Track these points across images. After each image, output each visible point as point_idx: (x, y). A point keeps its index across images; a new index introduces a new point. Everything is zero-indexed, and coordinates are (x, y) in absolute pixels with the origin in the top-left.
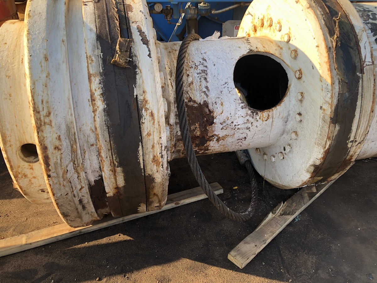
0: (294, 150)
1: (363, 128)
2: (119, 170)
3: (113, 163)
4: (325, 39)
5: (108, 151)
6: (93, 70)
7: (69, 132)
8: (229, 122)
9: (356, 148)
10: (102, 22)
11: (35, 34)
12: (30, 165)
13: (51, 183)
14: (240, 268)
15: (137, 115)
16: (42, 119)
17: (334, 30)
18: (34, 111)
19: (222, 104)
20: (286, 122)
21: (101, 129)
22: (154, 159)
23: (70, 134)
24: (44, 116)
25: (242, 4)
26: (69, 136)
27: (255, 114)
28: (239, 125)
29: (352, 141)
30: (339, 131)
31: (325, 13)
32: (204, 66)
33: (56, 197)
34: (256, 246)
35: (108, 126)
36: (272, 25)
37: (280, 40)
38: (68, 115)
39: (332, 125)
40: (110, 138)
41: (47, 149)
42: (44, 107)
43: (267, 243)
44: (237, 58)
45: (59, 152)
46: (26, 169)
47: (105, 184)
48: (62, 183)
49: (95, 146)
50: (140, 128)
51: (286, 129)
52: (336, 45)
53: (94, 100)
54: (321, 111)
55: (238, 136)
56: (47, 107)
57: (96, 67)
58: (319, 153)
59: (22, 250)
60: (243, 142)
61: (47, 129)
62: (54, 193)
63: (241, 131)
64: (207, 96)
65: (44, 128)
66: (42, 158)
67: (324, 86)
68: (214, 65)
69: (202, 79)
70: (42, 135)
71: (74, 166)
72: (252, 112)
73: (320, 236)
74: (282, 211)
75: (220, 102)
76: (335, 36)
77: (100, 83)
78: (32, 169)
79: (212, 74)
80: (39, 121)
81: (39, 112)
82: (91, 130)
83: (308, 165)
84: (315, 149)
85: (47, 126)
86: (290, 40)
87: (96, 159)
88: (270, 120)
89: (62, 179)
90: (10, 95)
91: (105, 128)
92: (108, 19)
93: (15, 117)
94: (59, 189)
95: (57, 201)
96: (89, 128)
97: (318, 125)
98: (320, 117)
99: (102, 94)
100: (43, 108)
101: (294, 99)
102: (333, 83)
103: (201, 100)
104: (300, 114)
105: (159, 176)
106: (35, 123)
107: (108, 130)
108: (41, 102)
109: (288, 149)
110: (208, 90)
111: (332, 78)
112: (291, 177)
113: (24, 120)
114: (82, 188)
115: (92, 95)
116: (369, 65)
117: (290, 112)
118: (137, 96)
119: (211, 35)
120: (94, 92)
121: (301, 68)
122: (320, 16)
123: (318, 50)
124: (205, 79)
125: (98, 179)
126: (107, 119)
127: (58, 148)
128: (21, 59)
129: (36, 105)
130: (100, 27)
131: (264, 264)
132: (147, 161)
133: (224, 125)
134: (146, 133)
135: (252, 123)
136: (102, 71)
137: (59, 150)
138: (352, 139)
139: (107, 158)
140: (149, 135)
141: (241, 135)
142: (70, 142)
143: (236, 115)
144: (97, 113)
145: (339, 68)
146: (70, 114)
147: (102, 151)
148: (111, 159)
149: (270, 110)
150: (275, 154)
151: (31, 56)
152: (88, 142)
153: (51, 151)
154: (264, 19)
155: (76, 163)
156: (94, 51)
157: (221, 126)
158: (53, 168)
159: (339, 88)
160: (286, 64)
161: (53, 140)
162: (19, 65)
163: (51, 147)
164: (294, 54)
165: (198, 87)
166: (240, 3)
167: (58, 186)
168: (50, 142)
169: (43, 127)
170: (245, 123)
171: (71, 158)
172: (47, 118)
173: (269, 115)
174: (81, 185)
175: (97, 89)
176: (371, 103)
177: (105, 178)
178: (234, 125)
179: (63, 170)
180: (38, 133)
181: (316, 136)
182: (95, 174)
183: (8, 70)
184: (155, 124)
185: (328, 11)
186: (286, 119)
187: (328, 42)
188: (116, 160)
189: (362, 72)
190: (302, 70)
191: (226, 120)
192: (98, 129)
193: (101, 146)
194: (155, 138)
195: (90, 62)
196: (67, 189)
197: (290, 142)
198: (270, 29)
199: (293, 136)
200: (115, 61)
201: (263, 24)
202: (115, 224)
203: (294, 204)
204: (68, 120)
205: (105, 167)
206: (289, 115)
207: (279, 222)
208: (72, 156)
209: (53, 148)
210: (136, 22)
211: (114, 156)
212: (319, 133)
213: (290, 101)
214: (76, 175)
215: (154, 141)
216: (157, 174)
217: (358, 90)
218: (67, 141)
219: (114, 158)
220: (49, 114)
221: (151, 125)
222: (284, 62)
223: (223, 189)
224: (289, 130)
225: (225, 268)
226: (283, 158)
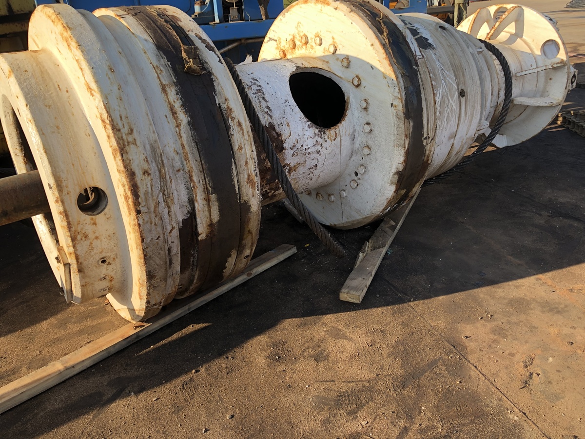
0: (369, 168)
1: (432, 122)
2: (213, 197)
3: (207, 188)
4: (378, 37)
5: (200, 173)
6: (165, 81)
7: (155, 153)
8: (299, 146)
9: (430, 146)
10: (154, 32)
11: (88, 46)
12: (93, 219)
13: (141, 222)
14: (358, 302)
15: (224, 126)
16: (124, 137)
17: (381, 29)
18: (113, 129)
19: (288, 125)
20: (353, 140)
21: (189, 146)
22: (248, 179)
23: (155, 155)
24: (126, 135)
25: (243, 41)
26: (155, 159)
27: (322, 133)
28: (309, 148)
29: (426, 138)
30: (414, 127)
31: (367, 15)
32: (258, 86)
33: (146, 243)
34: (364, 279)
35: (196, 142)
36: (308, 42)
37: (323, 54)
38: (150, 132)
39: (406, 120)
40: (200, 156)
41: (135, 175)
42: (124, 123)
43: (373, 273)
44: (289, 75)
45: (149, 178)
46: (87, 225)
47: (198, 220)
48: (153, 221)
49: (182, 171)
50: (230, 141)
51: (355, 149)
52: (389, 41)
53: (176, 113)
54: (393, 108)
55: (309, 163)
56: (128, 123)
57: (167, 77)
58: (400, 156)
59: (61, 381)
60: (314, 172)
61: (132, 149)
62: (143, 237)
63: (312, 156)
64: (271, 117)
65: (129, 149)
66: (129, 188)
67: (390, 82)
68: (268, 84)
69: (261, 99)
70: (127, 158)
71: (164, 198)
72: (319, 131)
73: (419, 259)
74: (371, 247)
75: (286, 123)
76: (385, 34)
77: (177, 94)
78: (95, 224)
79: (268, 93)
80: (122, 141)
81: (119, 130)
82: (175, 151)
83: (392, 174)
84: (395, 152)
85: (132, 146)
86: (336, 50)
87: (183, 189)
88: (338, 139)
89: (153, 215)
90: (58, 128)
91: (193, 144)
92: (160, 29)
93: (70, 154)
94: (150, 231)
95: (146, 250)
96: (172, 150)
97: (393, 125)
98: (393, 115)
99: (182, 105)
100: (123, 125)
101: (356, 111)
102: (397, 78)
103: (266, 122)
104: (368, 124)
105: (255, 201)
106: (116, 145)
107: (197, 147)
108: (119, 118)
109: (361, 171)
110: (270, 110)
111: (395, 72)
112: (373, 202)
113: (81, 156)
114: (173, 228)
115: (172, 109)
116: (420, 58)
117: (356, 127)
118: (219, 104)
119: (243, 60)
120: (173, 104)
121: (357, 74)
122: (365, 18)
123: (374, 49)
124: (264, 98)
125: (186, 218)
126: (194, 134)
127: (147, 172)
128: (57, 86)
129: (114, 122)
130: (155, 37)
131: (378, 296)
132: (242, 183)
133: (295, 150)
134: (237, 146)
135: (321, 144)
136: (175, 80)
137: (148, 175)
138: (425, 136)
139: (199, 182)
140: (240, 148)
141: (312, 161)
142: (157, 166)
143: (305, 136)
144: (182, 127)
145: (398, 62)
146: (152, 132)
147: (194, 174)
148: (204, 183)
149: (337, 127)
150: (344, 188)
151: (93, 68)
152: (173, 167)
153: (139, 177)
154: (295, 38)
155: (166, 192)
156: (159, 61)
157: (292, 152)
158: (144, 200)
159: (404, 82)
160: (338, 76)
161: (140, 163)
162: (57, 92)
163: (139, 172)
164: (346, 61)
165: (258, 108)
166: (240, 40)
167: (148, 225)
168: (138, 166)
169: (127, 148)
170: (314, 145)
171: (160, 187)
172: (130, 136)
173: (336, 133)
174: (171, 225)
175: (176, 101)
176: (432, 95)
177: (199, 211)
178: (304, 148)
179: (155, 201)
180: (122, 156)
181: (393, 138)
182: (183, 210)
183: (45, 99)
184: (245, 135)
185: (369, 13)
186: (352, 136)
187: (380, 39)
188: (209, 184)
189: (417, 65)
190: (360, 76)
191: (296, 143)
192: (186, 147)
193: (192, 168)
194: (247, 152)
195: (159, 72)
196: (159, 229)
197: (362, 162)
198: (306, 47)
199: (366, 151)
200: (190, 68)
201: (295, 45)
202: (180, 317)
203: (380, 239)
204: (151, 139)
205: (198, 195)
206: (355, 130)
207: (374, 255)
208: (161, 184)
209: (141, 173)
210: (192, 31)
211: (207, 180)
212: (396, 132)
213: (353, 114)
214: (166, 211)
215: (246, 155)
216: (253, 199)
217: (419, 83)
218: (154, 164)
219: (207, 182)
220: (131, 131)
221: (241, 136)
222: (336, 75)
223: (295, 247)
224: (358, 149)
225: (340, 312)
226: (357, 185)
